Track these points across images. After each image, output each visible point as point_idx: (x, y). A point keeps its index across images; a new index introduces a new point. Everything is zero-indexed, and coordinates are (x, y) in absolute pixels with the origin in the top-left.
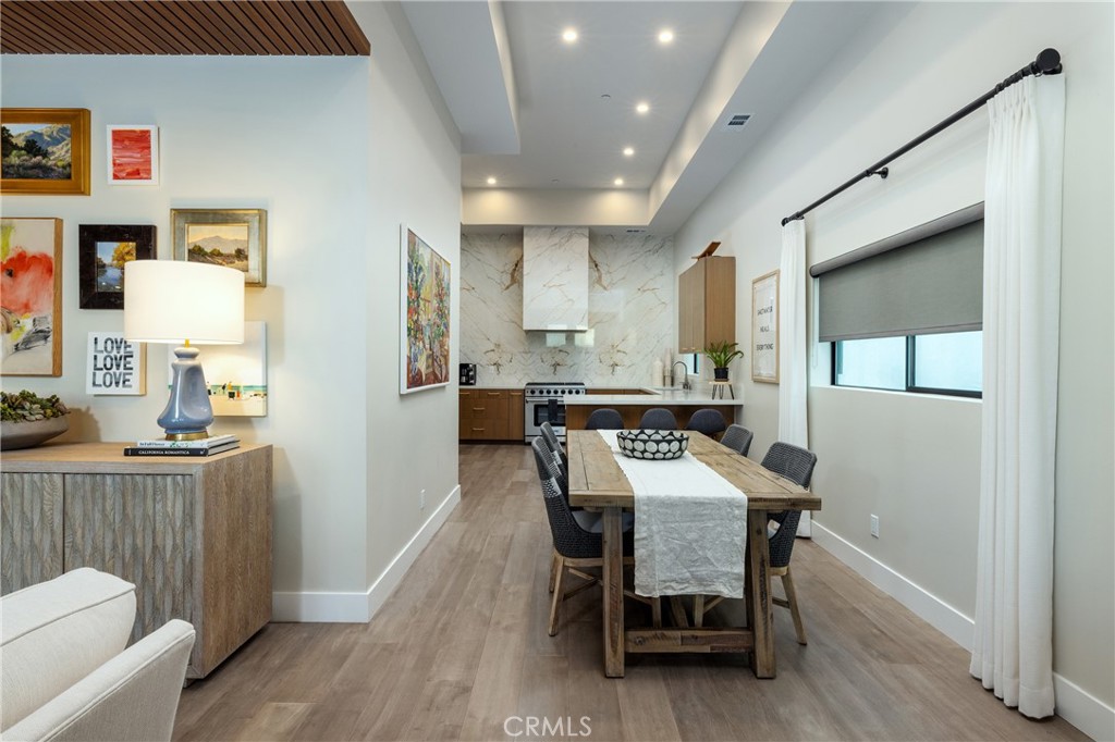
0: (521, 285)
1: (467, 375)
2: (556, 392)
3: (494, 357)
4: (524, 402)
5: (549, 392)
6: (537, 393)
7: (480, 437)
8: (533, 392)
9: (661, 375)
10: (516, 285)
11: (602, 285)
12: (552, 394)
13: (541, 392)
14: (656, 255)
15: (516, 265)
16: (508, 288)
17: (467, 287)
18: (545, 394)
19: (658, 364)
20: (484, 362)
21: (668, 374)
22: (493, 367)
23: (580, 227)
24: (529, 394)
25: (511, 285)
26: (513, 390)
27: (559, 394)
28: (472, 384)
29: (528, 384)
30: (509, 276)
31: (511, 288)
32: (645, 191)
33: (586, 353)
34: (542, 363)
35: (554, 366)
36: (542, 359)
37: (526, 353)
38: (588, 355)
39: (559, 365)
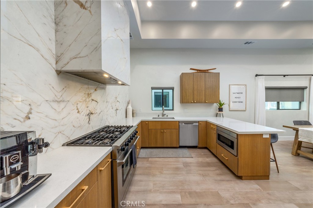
21: (134, 112)
33: (106, 102)
34: (78, 114)
35: (88, 115)
36: (77, 109)
37: (59, 102)
38: (107, 103)
39: (92, 114)
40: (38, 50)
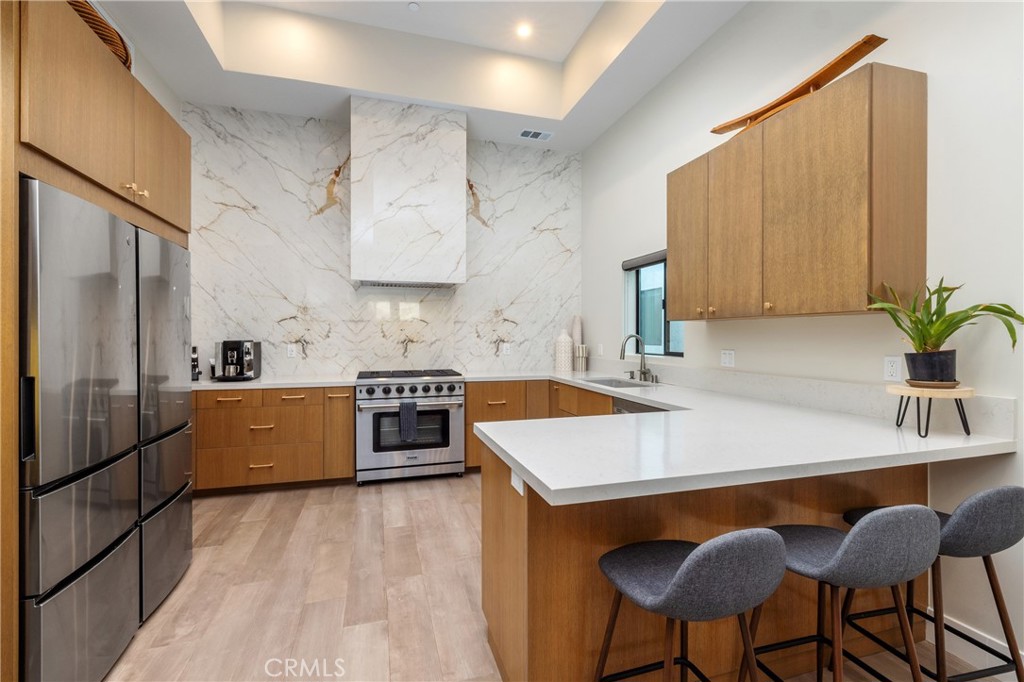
0: (346, 208)
1: (240, 362)
2: (413, 390)
3: (297, 329)
4: (355, 410)
5: (400, 390)
6: (379, 393)
7: (264, 480)
8: (371, 391)
9: (570, 355)
10: (336, 208)
11: (479, 218)
12: (407, 393)
13: (387, 391)
14: (558, 179)
15: (337, 174)
16: (321, 210)
17: (243, 204)
18: (394, 394)
19: (564, 339)
20: (276, 338)
21: (580, 353)
22: (294, 347)
23: (452, 110)
24: (365, 395)
25: (327, 206)
26: (332, 389)
27: (420, 393)
28: (249, 379)
29: (362, 375)
30: (324, 193)
31: (327, 212)
32: (557, 66)
33: (455, 323)
34: (384, 339)
35: (403, 343)
36: (383, 332)
37: (356, 322)
38: (458, 326)
39: (412, 341)
40: (337, 272)
